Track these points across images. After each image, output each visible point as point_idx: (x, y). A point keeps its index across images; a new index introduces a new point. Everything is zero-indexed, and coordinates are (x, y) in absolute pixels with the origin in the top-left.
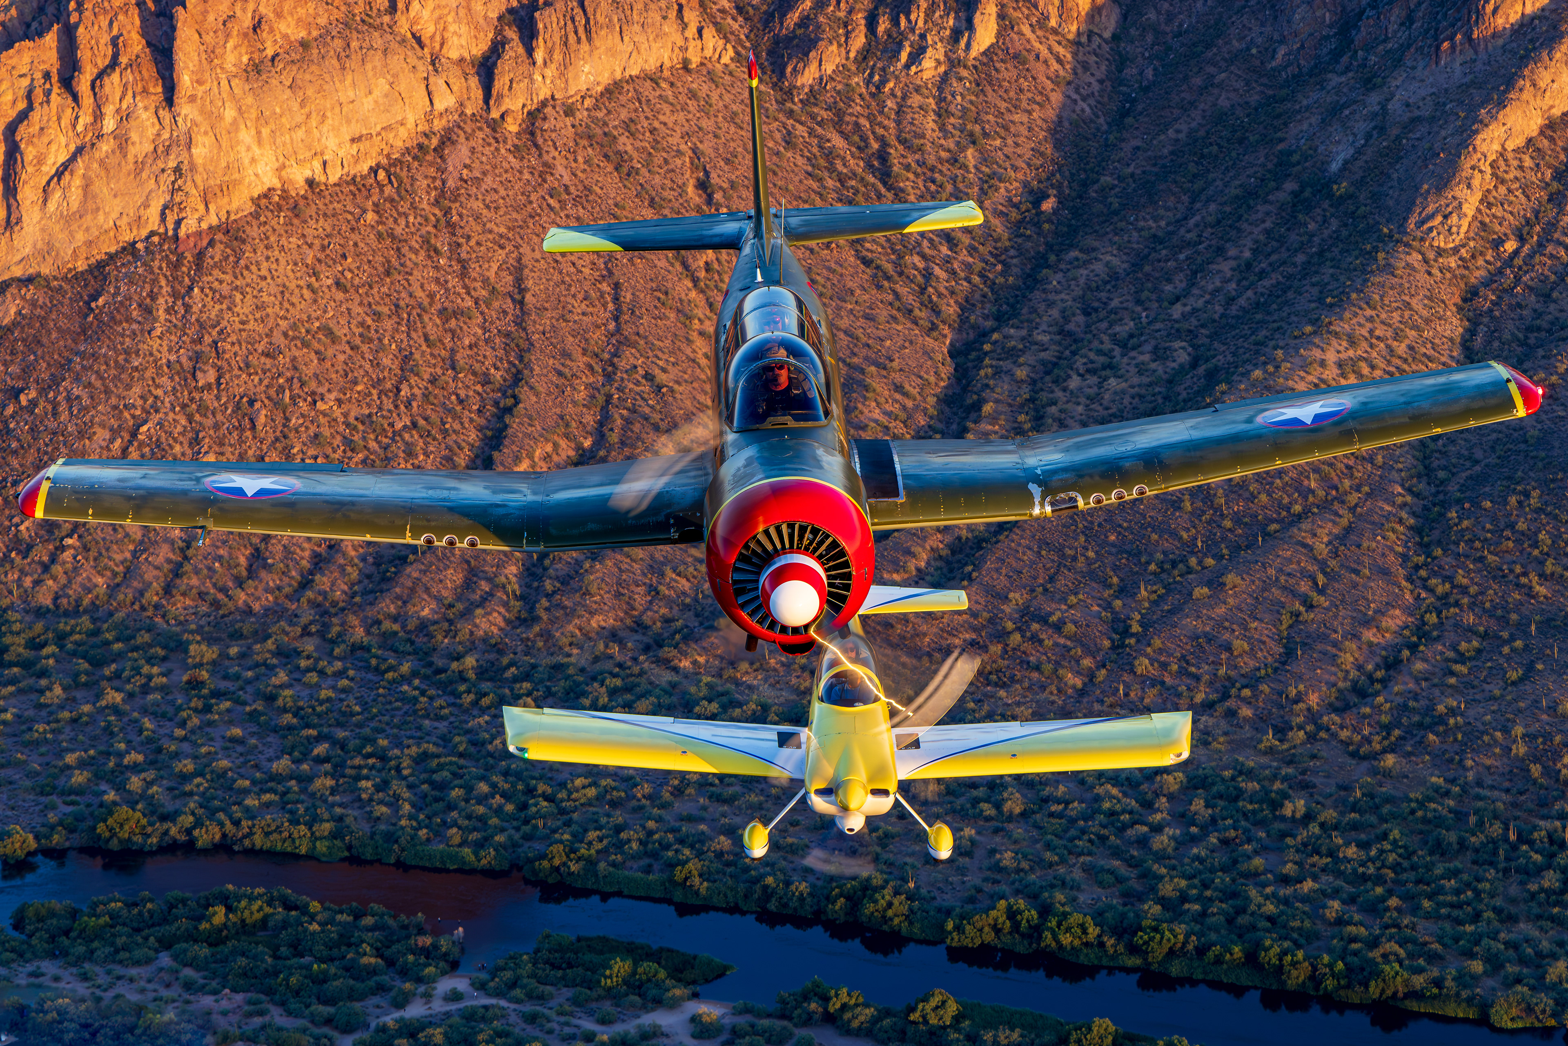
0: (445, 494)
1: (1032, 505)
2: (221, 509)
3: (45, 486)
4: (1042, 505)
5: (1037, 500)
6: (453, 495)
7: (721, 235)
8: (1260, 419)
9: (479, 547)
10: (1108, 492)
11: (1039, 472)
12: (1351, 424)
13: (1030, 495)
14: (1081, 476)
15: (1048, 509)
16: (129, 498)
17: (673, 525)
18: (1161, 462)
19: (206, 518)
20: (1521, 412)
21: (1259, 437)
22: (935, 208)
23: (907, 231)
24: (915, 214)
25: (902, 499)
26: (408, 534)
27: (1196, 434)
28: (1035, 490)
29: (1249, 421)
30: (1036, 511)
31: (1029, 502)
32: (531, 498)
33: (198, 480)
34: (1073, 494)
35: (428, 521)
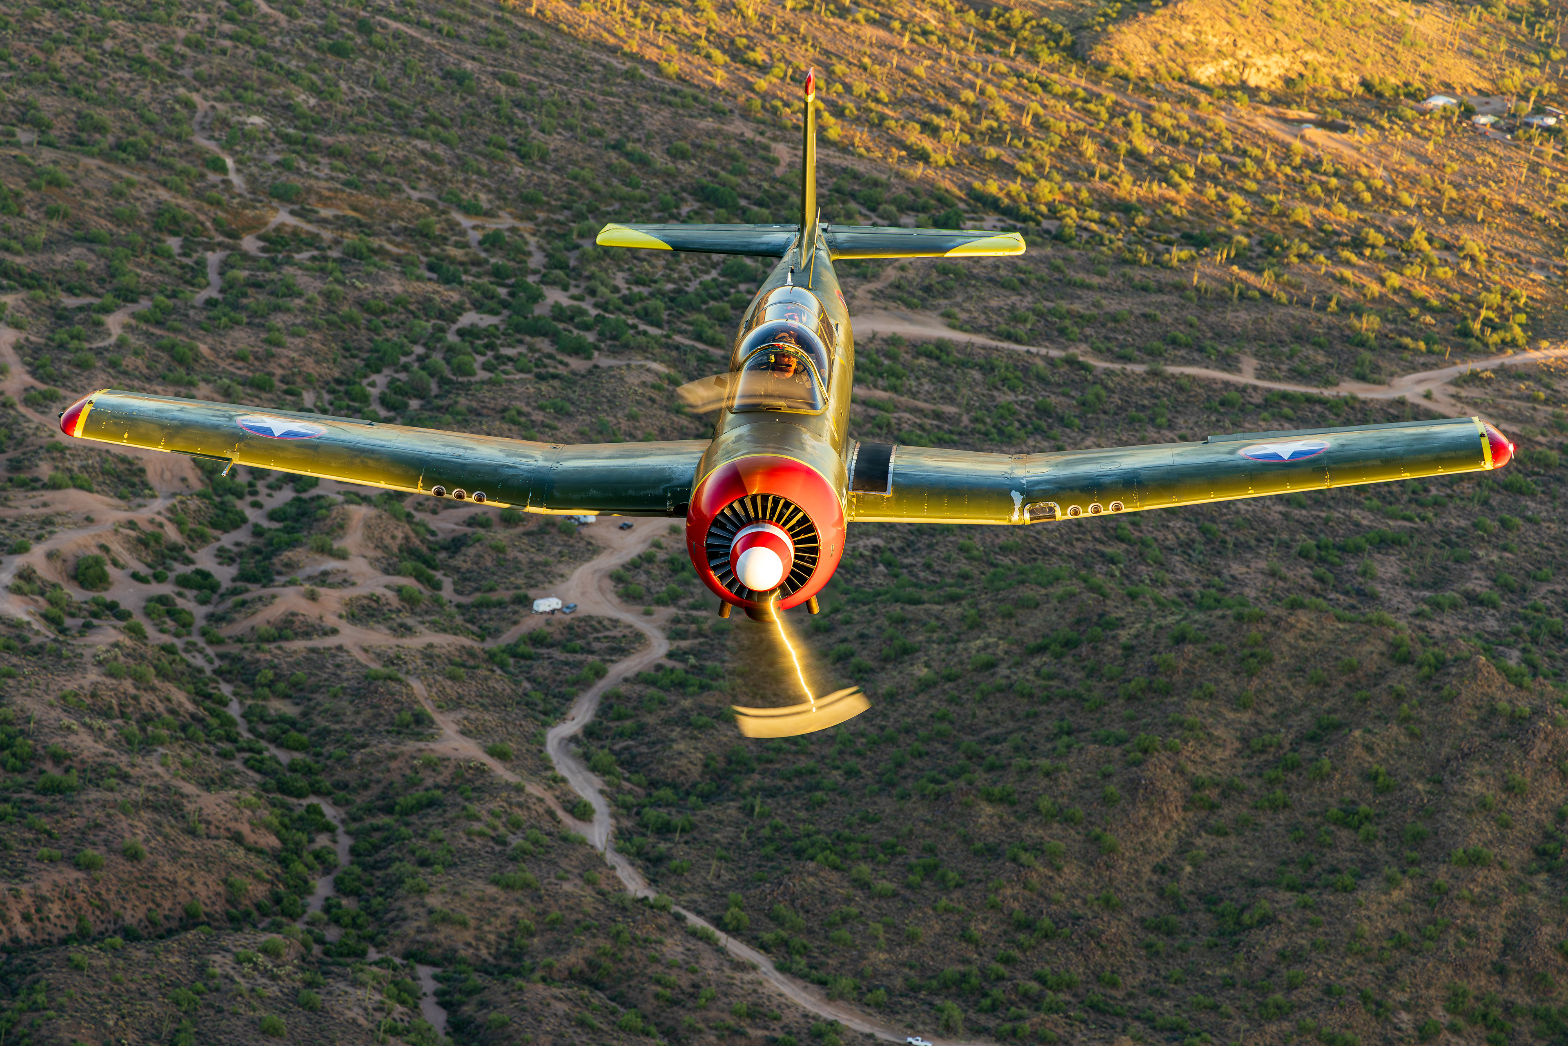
0: (461, 452)
1: (1011, 511)
2: (249, 446)
3: (87, 410)
4: (1022, 511)
5: (1017, 506)
6: (469, 454)
7: (767, 244)
8: (1242, 452)
9: (485, 502)
10: (1085, 505)
11: (1023, 482)
12: (1325, 463)
13: (1012, 501)
14: (1062, 489)
15: (1027, 516)
16: (163, 427)
17: (670, 499)
18: (1139, 483)
19: (233, 451)
20: (1489, 465)
22: (978, 237)
23: (947, 255)
24: (959, 241)
25: (889, 494)
26: (420, 485)
27: (1180, 461)
28: (1017, 497)
29: (1232, 452)
30: (1015, 517)
31: (1009, 508)
32: (541, 463)
33: (231, 418)
34: (1051, 504)
35: (441, 474)
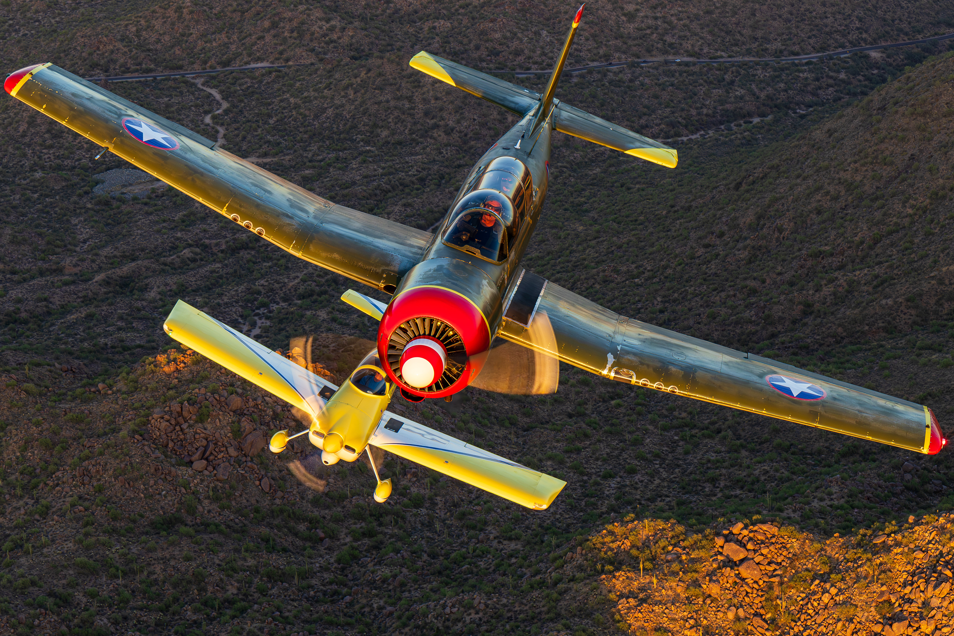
0: (261, 193)
1: (604, 368)
2: (122, 142)
3: (27, 77)
4: (610, 371)
5: (608, 366)
6: (266, 196)
7: (516, 104)
8: (768, 378)
9: (263, 236)
10: (653, 381)
11: (619, 348)
12: (819, 409)
13: (606, 360)
14: (642, 364)
15: (613, 374)
16: (72, 109)
17: (384, 278)
18: (694, 377)
19: (110, 142)
20: (925, 450)
21: (761, 390)
22: (652, 145)
23: (627, 152)
24: (638, 144)
25: (528, 327)
26: (225, 209)
27: (725, 370)
28: (611, 358)
29: (761, 376)
30: (605, 372)
31: (603, 364)
32: (311, 219)
33: (120, 116)
34: (632, 373)
35: (241, 206)
